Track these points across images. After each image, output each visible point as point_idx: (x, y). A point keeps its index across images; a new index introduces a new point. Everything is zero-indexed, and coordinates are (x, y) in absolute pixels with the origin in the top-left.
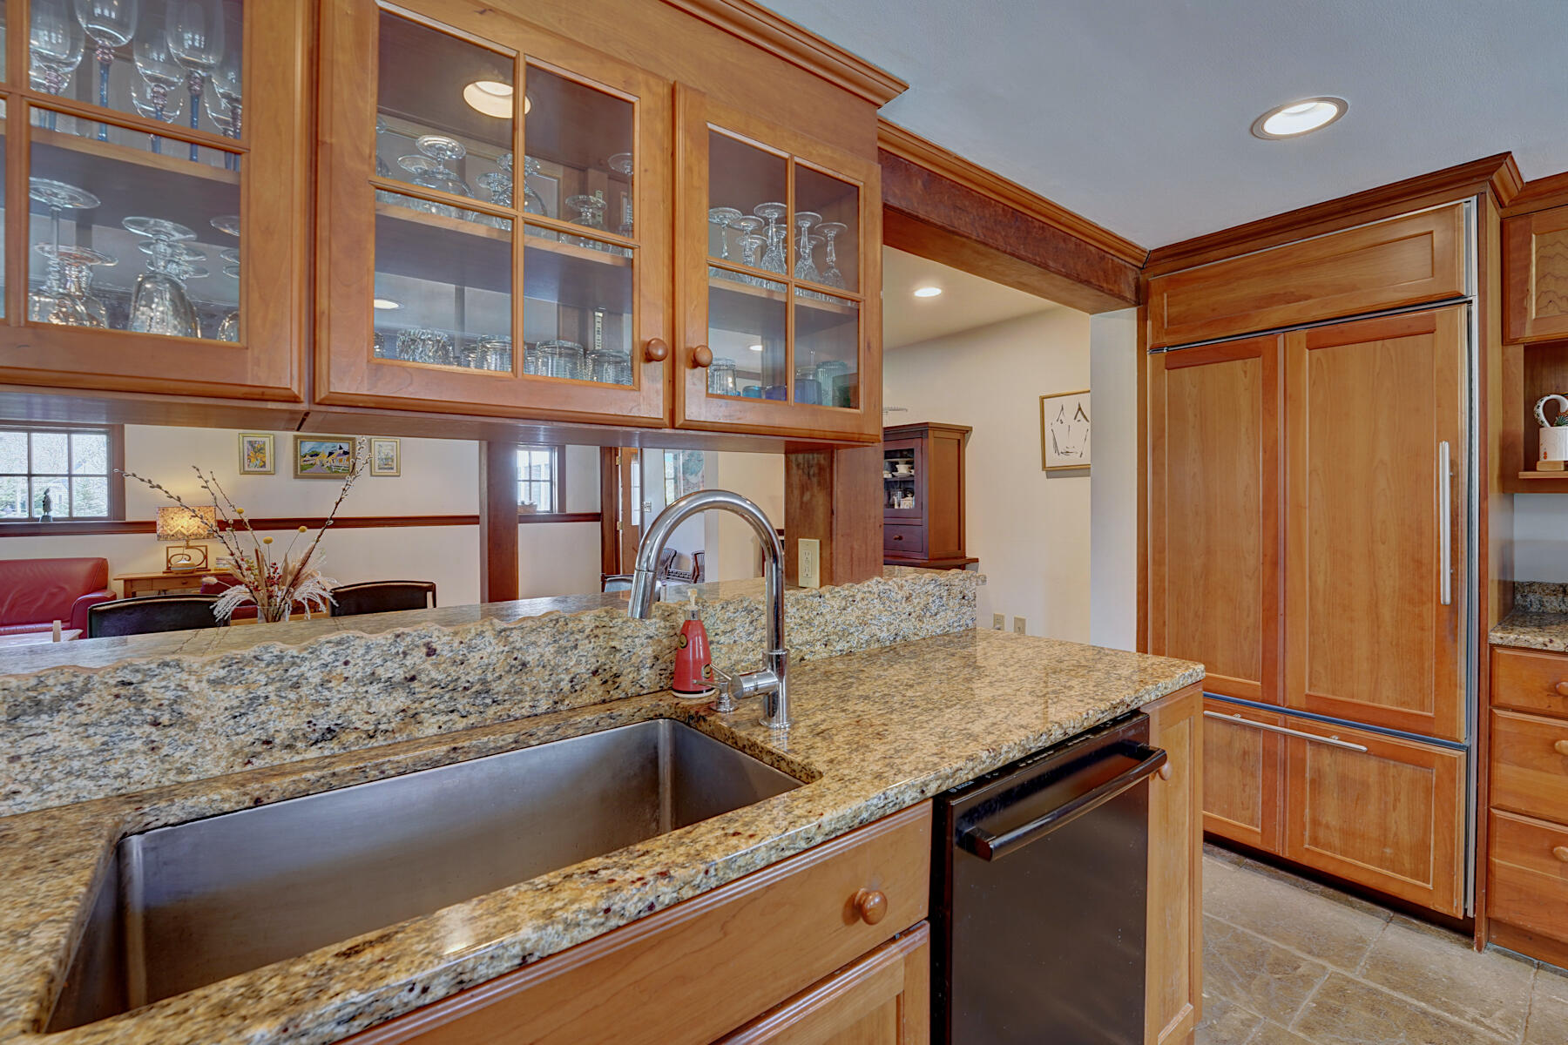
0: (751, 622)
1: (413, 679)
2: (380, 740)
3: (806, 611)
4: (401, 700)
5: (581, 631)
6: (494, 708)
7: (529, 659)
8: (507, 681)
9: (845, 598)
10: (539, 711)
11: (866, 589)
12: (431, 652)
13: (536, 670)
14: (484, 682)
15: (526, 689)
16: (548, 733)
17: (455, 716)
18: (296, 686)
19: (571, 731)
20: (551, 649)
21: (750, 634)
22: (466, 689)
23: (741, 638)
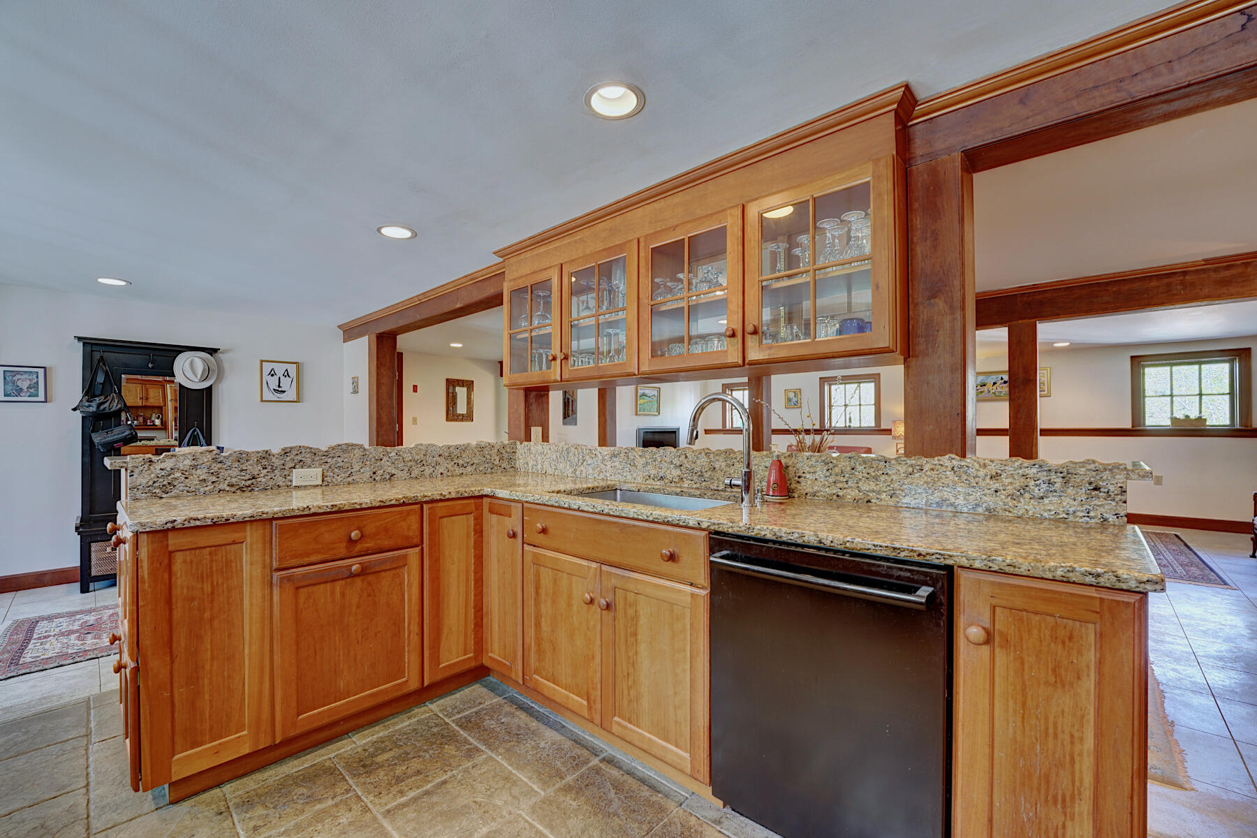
0: (828, 470)
1: (681, 466)
2: (673, 484)
3: (873, 470)
4: (678, 472)
5: (735, 458)
6: (704, 483)
7: (716, 466)
8: (709, 473)
9: (912, 466)
10: (720, 489)
11: (936, 462)
12: (686, 457)
13: (719, 471)
14: (702, 472)
15: (715, 478)
16: (711, 495)
17: (693, 482)
18: (655, 461)
19: (719, 497)
20: (724, 464)
21: (826, 477)
22: (696, 473)
23: (821, 478)
